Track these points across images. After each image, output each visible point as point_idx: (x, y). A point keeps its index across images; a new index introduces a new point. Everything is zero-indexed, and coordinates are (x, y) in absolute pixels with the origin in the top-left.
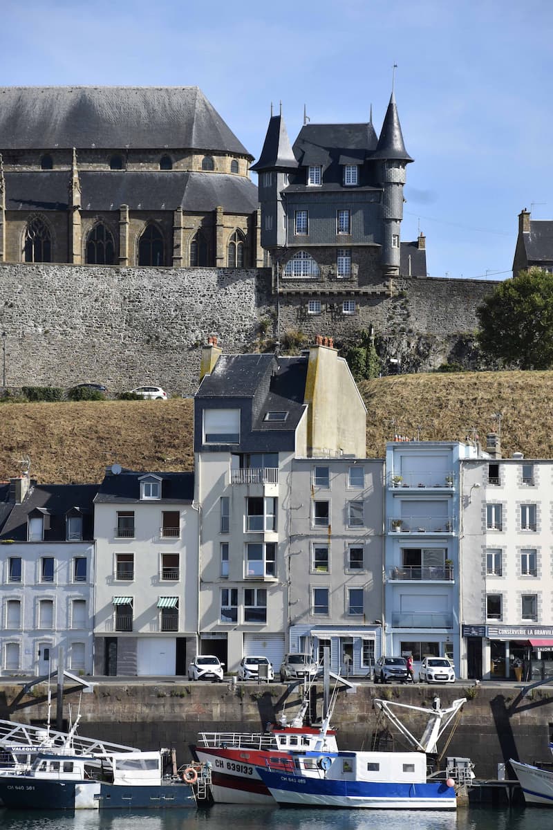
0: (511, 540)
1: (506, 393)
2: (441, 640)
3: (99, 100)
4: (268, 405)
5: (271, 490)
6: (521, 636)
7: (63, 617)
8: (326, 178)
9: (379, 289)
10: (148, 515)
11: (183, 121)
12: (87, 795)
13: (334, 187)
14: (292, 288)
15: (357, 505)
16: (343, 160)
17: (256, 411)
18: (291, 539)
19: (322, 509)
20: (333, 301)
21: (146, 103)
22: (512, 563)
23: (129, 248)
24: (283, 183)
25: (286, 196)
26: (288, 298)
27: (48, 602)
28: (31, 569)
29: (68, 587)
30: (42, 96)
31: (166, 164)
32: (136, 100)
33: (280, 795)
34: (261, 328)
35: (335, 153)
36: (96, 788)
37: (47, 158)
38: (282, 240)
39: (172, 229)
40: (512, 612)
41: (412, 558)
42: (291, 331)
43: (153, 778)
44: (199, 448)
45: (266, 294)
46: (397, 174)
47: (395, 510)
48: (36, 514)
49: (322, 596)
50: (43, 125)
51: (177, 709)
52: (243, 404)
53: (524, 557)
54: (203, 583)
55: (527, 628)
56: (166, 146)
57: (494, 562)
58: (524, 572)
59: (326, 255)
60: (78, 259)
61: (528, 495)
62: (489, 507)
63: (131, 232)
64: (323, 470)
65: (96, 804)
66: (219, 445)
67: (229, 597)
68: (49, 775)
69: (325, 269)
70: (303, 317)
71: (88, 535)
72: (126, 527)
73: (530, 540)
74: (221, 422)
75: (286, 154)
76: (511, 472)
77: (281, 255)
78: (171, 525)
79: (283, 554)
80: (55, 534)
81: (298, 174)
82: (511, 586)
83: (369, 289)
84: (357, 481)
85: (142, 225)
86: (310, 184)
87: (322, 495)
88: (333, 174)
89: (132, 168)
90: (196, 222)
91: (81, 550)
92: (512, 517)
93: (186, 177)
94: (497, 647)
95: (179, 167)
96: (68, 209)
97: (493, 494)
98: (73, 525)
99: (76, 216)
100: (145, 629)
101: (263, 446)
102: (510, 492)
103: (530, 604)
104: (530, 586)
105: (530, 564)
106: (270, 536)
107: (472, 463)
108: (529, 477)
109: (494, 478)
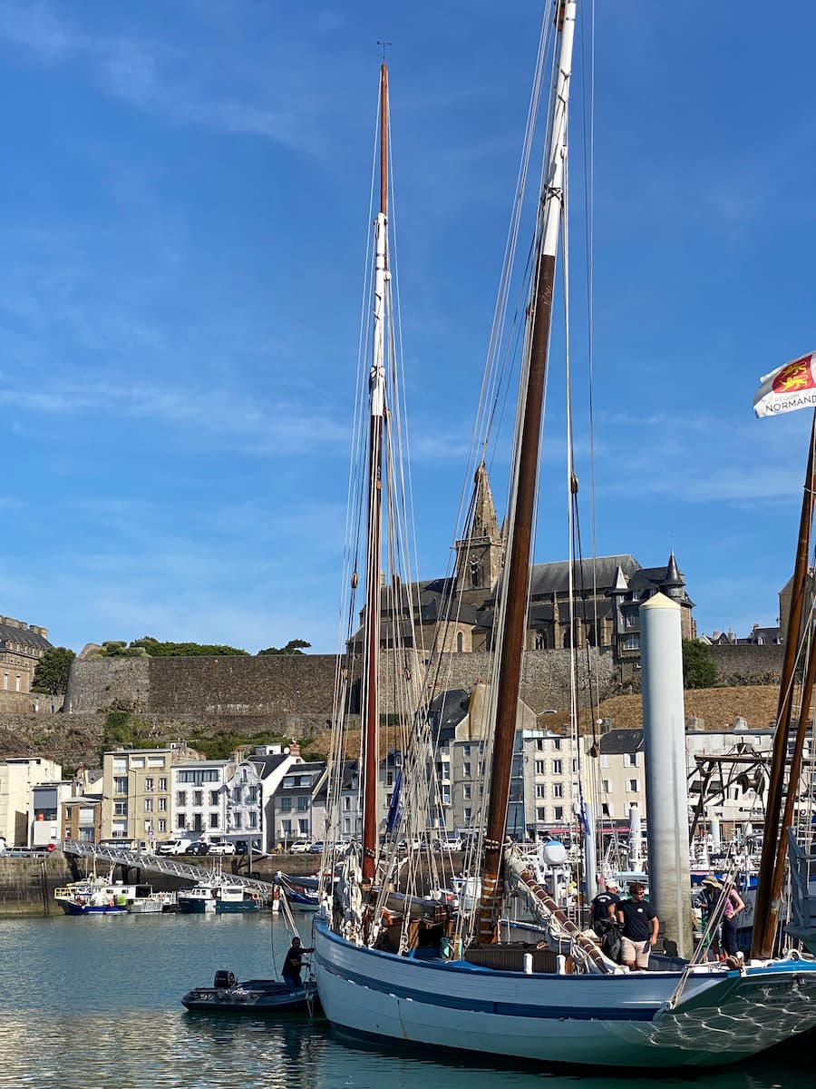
0: (549, 779)
4: (454, 714)
5: (446, 758)
8: (642, 597)
14: (628, 655)
15: (482, 765)
16: (651, 585)
18: (455, 782)
19: (468, 766)
21: (604, 565)
22: (549, 791)
24: (621, 600)
25: (622, 607)
26: (627, 660)
27: (361, 819)
30: (558, 566)
35: (647, 584)
36: (214, 902)
38: (621, 630)
40: (550, 817)
45: (617, 660)
46: (675, 591)
49: (469, 811)
51: (309, 867)
52: (434, 715)
53: (556, 788)
55: (557, 824)
56: (607, 586)
57: (541, 790)
58: (557, 795)
60: (557, 647)
61: (558, 755)
62: (538, 762)
64: (468, 746)
65: (214, 910)
67: (431, 814)
70: (635, 670)
72: (390, 781)
73: (558, 779)
75: (622, 584)
76: (548, 744)
77: (620, 638)
79: (453, 792)
81: (628, 596)
82: (549, 803)
86: (634, 600)
87: (467, 761)
88: (645, 594)
92: (549, 766)
96: (553, 622)
97: (539, 756)
99: (557, 626)
101: (444, 737)
102: (548, 754)
103: (559, 812)
104: (559, 802)
105: (559, 791)
106: (446, 782)
107: (528, 739)
108: (558, 746)
109: (540, 746)
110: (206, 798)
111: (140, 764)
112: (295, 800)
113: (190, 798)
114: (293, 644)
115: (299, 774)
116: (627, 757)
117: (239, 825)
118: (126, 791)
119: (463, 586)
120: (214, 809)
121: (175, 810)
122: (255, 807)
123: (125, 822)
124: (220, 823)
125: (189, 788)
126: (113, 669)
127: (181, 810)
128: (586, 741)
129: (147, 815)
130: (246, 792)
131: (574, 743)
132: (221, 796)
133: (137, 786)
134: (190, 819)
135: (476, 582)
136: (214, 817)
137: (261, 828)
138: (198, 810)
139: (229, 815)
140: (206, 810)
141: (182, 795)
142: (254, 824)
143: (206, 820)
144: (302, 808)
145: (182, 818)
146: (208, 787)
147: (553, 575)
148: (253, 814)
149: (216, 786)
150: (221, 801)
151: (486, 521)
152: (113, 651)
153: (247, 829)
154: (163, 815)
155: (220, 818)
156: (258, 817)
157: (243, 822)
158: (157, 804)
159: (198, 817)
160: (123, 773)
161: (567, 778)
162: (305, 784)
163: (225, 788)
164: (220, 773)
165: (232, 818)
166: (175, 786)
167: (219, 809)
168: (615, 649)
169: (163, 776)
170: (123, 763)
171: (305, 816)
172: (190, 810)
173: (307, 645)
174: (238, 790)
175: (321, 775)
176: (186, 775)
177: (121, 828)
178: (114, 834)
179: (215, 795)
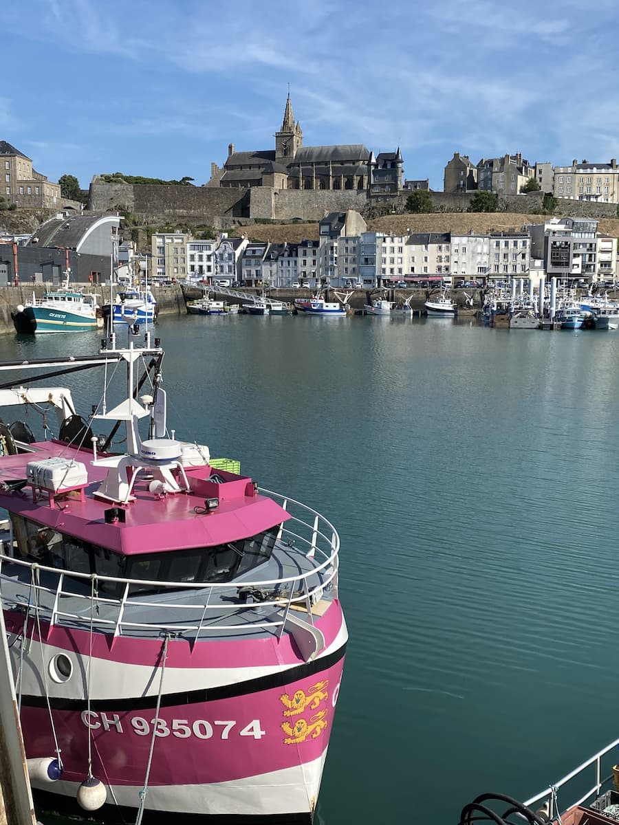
0: (388, 256)
1: (408, 220)
2: (372, 279)
3: (340, 148)
4: (337, 224)
5: (335, 244)
6: (389, 278)
7: (292, 274)
8: (383, 167)
9: (395, 194)
10: (309, 251)
11: (358, 153)
12: (267, 312)
13: (384, 169)
14: (375, 194)
15: (354, 248)
16: (387, 162)
17: (333, 226)
18: (340, 256)
19: (347, 248)
20: (385, 197)
22: (388, 261)
23: (343, 185)
24: (373, 168)
25: (373, 171)
26: (374, 197)
27: (289, 271)
28: (285, 264)
29: (293, 267)
31: (354, 164)
32: (348, 148)
33: (308, 312)
34: (368, 204)
35: (385, 161)
36: (268, 310)
37: (327, 163)
38: (372, 182)
39: (353, 180)
40: (388, 272)
41: (366, 260)
42: (374, 205)
43: (280, 308)
44: (320, 235)
45: (369, 196)
46: (400, 165)
47: (363, 249)
48: (286, 251)
49: (346, 269)
50: (326, 156)
52: (330, 224)
54: (321, 266)
55: (391, 276)
56: (354, 159)
57: (384, 261)
58: (391, 263)
59: (383, 186)
60: (331, 188)
61: (392, 245)
62: (383, 248)
63: (343, 181)
64: (347, 240)
65: (268, 314)
66: (324, 234)
67: (327, 270)
68: (258, 307)
69: (383, 189)
70: (377, 201)
71: (297, 255)
72: (305, 254)
73: (392, 255)
74: (325, 228)
75: (373, 160)
76: (388, 240)
77: (372, 186)
78: (314, 253)
79: (338, 260)
80: (290, 255)
81: (376, 166)
82: (388, 266)
83: (392, 194)
84: (354, 242)
85: (346, 179)
86: (379, 168)
87: (346, 246)
88: (385, 166)
89: (346, 165)
90: (359, 178)
91: (295, 259)
92: (388, 250)
93: (358, 167)
94: (384, 281)
95: (357, 164)
96: (329, 176)
97: (384, 245)
98: (294, 253)
99: (331, 177)
100: (309, 277)
101: (334, 234)
102: (388, 244)
103: (392, 270)
104: (392, 266)
105: (392, 261)
106: (335, 255)
107: (379, 237)
108: (393, 241)
109: (384, 241)
110: (205, 258)
111: (170, 241)
112: (253, 261)
113: (197, 257)
114: (184, 179)
115: (254, 248)
116: (424, 246)
117: (222, 271)
118: (164, 253)
119: (279, 155)
120: (209, 263)
121: (189, 263)
122: (231, 263)
123: (164, 269)
124: (212, 270)
125: (197, 253)
126: (114, 189)
127: (193, 263)
128: (405, 239)
129: (176, 265)
130: (226, 255)
131: (400, 239)
132: (212, 257)
133: (170, 251)
134: (197, 268)
135: (285, 154)
136: (209, 268)
137: (235, 273)
138: (201, 263)
139: (217, 267)
140: (205, 264)
141: (192, 257)
142: (230, 271)
143: (205, 268)
144: (258, 264)
145: (193, 268)
146: (205, 253)
147: (325, 152)
148: (229, 266)
149: (209, 253)
150: (212, 260)
151: (290, 123)
152: (108, 180)
153: (226, 273)
154: (184, 265)
155: (212, 267)
156: (233, 268)
157: (225, 270)
158: (180, 260)
159: (201, 267)
160: (162, 245)
161: (396, 255)
162: (258, 254)
163: (214, 253)
164: (212, 247)
165: (219, 268)
166: (189, 252)
167: (212, 263)
168: (368, 191)
169: (183, 247)
170: (161, 240)
171: (259, 269)
172: (197, 264)
173: (193, 180)
174: (222, 255)
175: (265, 250)
176: (193, 247)
177: (161, 270)
178: (158, 273)
179: (209, 258)
